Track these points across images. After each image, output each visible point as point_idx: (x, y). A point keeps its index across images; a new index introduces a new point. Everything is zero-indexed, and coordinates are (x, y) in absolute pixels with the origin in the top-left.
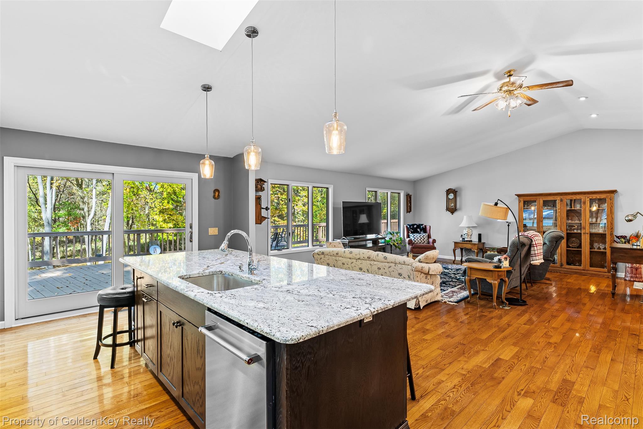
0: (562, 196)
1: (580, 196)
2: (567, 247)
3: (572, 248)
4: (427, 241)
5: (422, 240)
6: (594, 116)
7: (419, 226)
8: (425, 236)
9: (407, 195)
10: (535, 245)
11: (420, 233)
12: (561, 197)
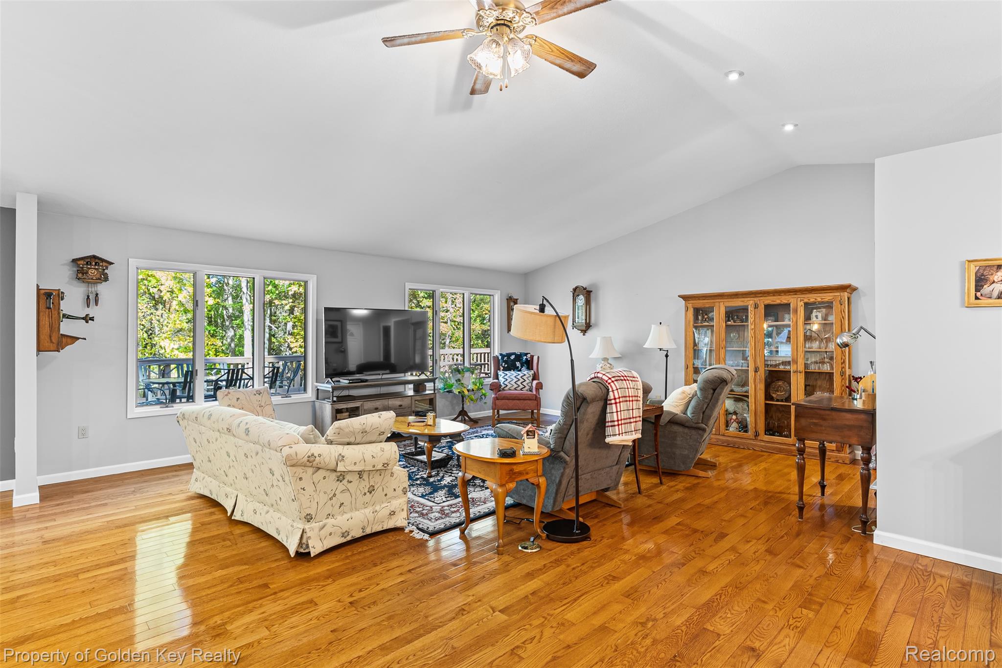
0: (758, 299)
1: (787, 297)
2: (766, 399)
3: (778, 401)
4: (530, 384)
5: (519, 383)
6: (789, 128)
7: (519, 357)
8: (528, 375)
9: (507, 299)
10: (613, 401)
11: (520, 371)
12: (755, 299)
